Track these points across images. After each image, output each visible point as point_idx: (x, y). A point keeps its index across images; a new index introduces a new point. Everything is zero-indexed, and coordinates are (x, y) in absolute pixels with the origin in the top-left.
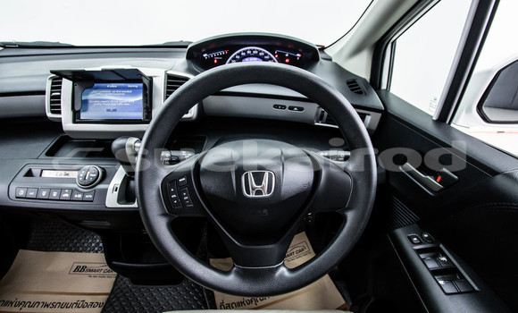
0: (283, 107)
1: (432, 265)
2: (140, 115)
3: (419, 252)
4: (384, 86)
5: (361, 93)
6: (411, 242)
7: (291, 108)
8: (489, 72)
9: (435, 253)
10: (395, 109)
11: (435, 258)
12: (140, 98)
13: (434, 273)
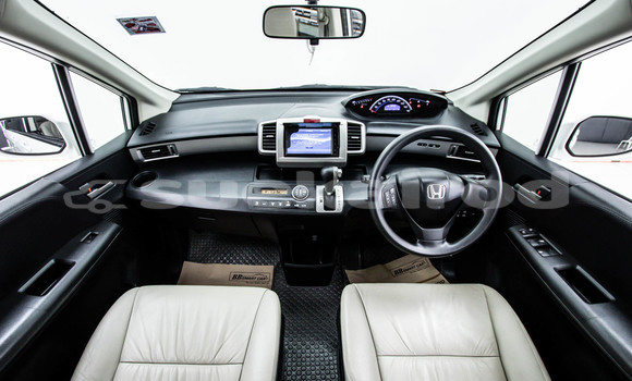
0: (425, 145)
1: (535, 244)
2: (329, 151)
3: (526, 238)
4: (498, 128)
5: (482, 134)
6: (521, 234)
7: (431, 145)
8: (572, 124)
9: (537, 238)
10: (509, 146)
11: (537, 241)
12: (330, 139)
13: (537, 248)
